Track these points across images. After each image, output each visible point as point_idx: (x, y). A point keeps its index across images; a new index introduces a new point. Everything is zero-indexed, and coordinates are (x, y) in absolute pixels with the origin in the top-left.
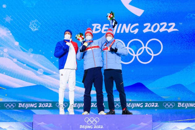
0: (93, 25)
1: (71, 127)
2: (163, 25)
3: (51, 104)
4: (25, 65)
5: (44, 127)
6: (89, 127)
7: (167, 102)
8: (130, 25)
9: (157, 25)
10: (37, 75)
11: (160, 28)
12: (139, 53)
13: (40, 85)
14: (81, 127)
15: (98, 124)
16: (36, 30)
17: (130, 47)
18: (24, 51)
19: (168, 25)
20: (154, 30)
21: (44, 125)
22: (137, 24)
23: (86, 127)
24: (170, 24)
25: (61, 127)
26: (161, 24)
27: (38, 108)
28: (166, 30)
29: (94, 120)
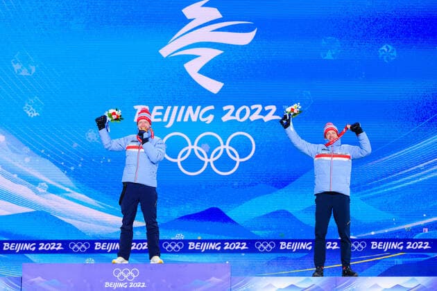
0: (136, 107)
1: (88, 285)
2: (256, 109)
3: (60, 244)
4: (15, 176)
5: (41, 284)
6: (121, 285)
7: (262, 241)
8: (199, 108)
9: (245, 109)
10: (37, 193)
11: (250, 115)
12: (214, 157)
13: (42, 212)
14: (107, 285)
15: (137, 280)
16: (35, 114)
17: (200, 146)
18: (14, 151)
19: (263, 108)
20: (241, 117)
21: (41, 282)
22: (212, 107)
23: (116, 285)
24: (267, 108)
25: (72, 285)
26: (253, 107)
27: (37, 252)
28: (261, 117)
29: (130, 273)
